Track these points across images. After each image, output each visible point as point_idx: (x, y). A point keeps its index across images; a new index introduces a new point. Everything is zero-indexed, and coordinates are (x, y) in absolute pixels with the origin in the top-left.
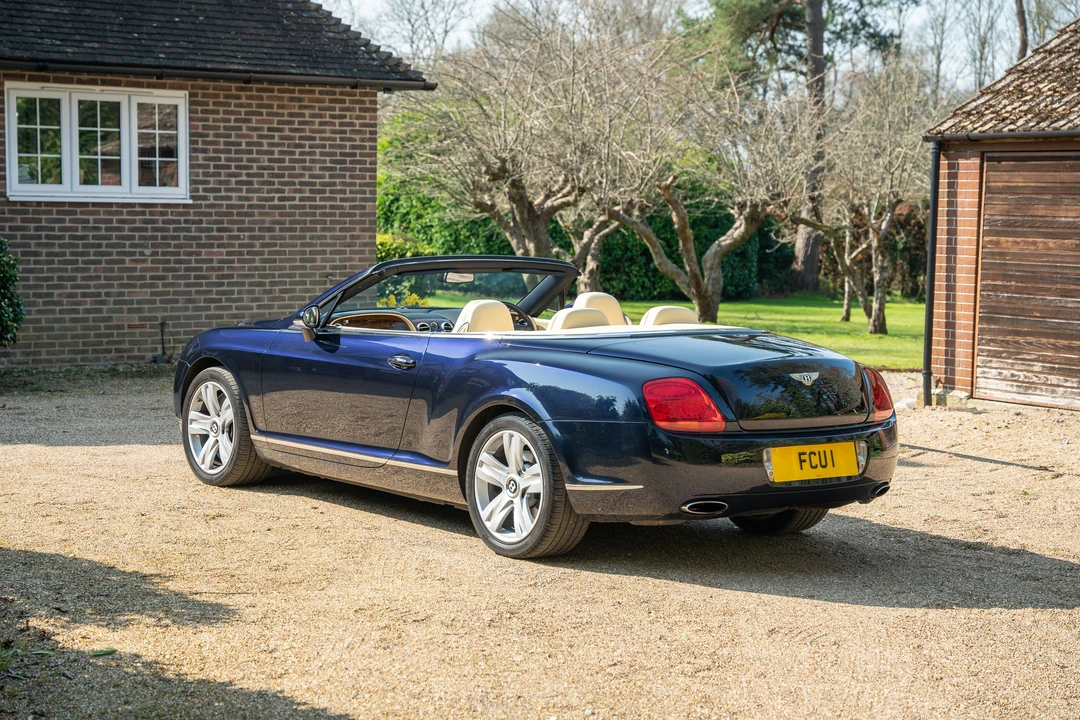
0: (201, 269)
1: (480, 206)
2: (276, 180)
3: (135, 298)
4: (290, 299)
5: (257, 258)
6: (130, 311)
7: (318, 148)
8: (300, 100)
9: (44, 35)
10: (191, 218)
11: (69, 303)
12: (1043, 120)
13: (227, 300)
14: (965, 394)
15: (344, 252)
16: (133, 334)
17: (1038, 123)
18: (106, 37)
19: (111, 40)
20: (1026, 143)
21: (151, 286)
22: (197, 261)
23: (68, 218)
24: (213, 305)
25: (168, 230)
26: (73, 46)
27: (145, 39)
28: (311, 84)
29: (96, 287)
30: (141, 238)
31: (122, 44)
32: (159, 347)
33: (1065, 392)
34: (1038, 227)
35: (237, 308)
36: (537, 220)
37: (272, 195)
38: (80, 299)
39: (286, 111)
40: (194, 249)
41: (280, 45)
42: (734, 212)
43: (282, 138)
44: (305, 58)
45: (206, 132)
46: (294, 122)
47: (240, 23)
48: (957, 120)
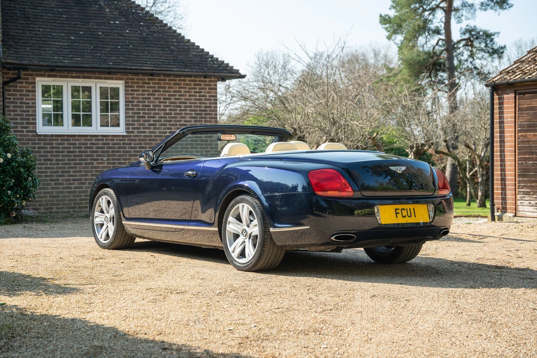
2: (168, 123)
7: (188, 107)
8: (179, 84)
9: (54, 55)
10: (126, 142)
11: (66, 184)
14: (512, 215)
18: (84, 55)
19: (86, 57)
23: (66, 142)
25: (115, 148)
26: (68, 60)
27: (103, 56)
28: (185, 76)
29: (80, 176)
30: (101, 152)
31: (92, 58)
37: (166, 130)
38: (72, 182)
39: (172, 90)
40: (127, 157)
41: (168, 58)
42: (408, 151)
43: (170, 103)
44: (181, 64)
45: (133, 100)
46: (176, 95)
47: (150, 48)
48: (502, 75)
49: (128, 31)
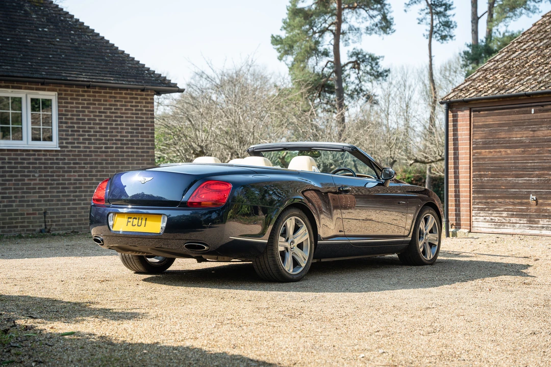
0: (65, 184)
2: (103, 138)
3: (30, 199)
5: (94, 178)
6: (28, 206)
7: (124, 122)
8: (115, 97)
10: (60, 157)
12: (502, 90)
13: (79, 200)
14: (467, 231)
16: (29, 218)
17: (499, 91)
18: (14, 64)
19: (17, 65)
20: (493, 101)
21: (39, 192)
22: (63, 180)
24: (71, 202)
25: (47, 164)
27: (34, 65)
28: (121, 89)
29: (9, 193)
30: (33, 168)
31: (22, 67)
32: (43, 224)
33: (520, 226)
34: (501, 144)
35: (84, 204)
37: (101, 146)
39: (108, 103)
40: (61, 174)
41: (104, 69)
43: (106, 117)
44: (117, 76)
45: (67, 113)
46: (112, 108)
47: (84, 59)
48: (456, 93)
49: (58, 40)
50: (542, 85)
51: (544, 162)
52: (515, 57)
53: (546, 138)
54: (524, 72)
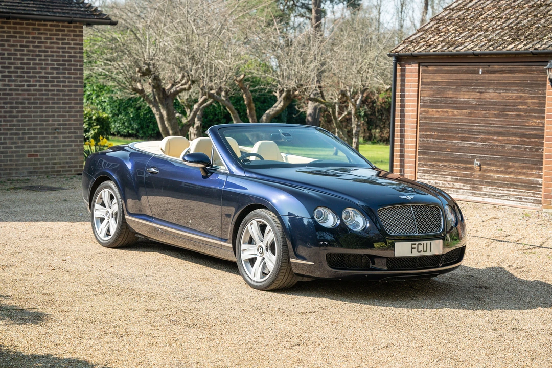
1: (136, 90)
2: (25, 75)
4: (34, 143)
5: (15, 119)
7: (49, 57)
8: (39, 29)
12: (451, 46)
15: (65, 116)
17: (448, 48)
20: (442, 58)
28: (45, 20)
33: (464, 192)
34: (449, 103)
35: (3, 148)
36: (167, 98)
37: (23, 83)
39: (30, 36)
42: (277, 94)
43: (28, 51)
44: (41, 6)
46: (35, 42)
48: (406, 45)
50: (491, 43)
51: (490, 126)
52: (471, 6)
53: (492, 101)
54: (477, 26)
